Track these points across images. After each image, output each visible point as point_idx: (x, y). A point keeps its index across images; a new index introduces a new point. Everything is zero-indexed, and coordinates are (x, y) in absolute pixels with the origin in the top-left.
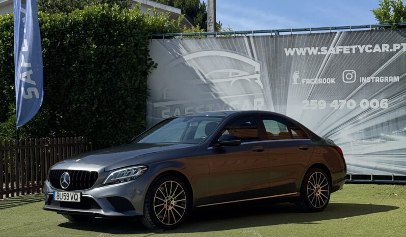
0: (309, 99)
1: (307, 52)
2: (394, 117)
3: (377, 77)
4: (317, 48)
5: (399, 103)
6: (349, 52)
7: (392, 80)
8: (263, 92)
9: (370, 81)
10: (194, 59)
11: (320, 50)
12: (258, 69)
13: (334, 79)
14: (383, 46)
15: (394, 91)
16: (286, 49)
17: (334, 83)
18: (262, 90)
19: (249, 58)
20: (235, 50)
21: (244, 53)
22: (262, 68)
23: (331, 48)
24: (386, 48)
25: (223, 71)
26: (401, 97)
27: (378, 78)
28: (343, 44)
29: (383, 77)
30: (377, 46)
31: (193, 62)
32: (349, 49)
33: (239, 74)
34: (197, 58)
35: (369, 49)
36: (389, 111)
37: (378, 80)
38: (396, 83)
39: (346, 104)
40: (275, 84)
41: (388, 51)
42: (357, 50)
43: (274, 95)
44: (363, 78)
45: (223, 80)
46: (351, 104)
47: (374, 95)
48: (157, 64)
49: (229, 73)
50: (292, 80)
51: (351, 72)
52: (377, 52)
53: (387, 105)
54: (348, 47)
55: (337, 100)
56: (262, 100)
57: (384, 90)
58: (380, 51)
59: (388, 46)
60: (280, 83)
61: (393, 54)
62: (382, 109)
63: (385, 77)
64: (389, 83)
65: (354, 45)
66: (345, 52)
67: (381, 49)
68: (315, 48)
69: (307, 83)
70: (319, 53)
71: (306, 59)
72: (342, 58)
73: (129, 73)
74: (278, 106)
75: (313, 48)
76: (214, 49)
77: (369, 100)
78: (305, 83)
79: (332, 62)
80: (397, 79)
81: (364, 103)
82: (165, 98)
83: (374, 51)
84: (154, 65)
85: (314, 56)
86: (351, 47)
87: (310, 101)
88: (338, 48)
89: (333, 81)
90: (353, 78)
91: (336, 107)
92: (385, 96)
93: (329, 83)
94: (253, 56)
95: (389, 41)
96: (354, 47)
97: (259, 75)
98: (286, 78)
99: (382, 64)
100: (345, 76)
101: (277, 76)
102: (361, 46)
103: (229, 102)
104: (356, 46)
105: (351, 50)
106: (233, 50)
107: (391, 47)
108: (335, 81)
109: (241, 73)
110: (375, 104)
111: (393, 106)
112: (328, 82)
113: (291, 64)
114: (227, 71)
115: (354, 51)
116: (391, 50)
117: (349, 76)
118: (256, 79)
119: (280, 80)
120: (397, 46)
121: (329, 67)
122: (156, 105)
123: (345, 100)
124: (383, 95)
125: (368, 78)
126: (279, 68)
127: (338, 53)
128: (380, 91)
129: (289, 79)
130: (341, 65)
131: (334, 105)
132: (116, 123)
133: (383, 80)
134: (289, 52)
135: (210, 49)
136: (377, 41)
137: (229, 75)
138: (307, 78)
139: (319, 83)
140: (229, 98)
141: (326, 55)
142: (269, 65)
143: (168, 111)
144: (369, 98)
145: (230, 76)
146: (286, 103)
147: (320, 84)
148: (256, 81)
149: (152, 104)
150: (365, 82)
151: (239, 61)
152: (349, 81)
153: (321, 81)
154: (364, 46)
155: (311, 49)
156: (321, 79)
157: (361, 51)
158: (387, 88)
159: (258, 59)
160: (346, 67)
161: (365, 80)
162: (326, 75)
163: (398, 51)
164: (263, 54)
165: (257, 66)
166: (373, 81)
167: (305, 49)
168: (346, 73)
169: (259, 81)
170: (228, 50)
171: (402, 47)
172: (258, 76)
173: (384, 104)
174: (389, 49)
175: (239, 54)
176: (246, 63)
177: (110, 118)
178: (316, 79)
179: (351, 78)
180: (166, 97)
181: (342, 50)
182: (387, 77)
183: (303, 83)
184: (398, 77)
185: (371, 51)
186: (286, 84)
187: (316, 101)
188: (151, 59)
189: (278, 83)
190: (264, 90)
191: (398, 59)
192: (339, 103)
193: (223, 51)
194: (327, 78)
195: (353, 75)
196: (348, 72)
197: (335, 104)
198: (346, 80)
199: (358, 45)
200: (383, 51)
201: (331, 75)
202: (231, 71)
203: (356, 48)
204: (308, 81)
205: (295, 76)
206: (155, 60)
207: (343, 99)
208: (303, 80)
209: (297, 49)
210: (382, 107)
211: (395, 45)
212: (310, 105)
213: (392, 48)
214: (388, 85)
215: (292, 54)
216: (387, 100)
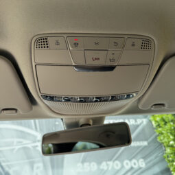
0: (83, 162)
7: (142, 144)
12: (39, 138)
19: (32, 129)
24: (132, 122)
33: (22, 142)
36: (147, 169)
38: (145, 147)
41: (134, 124)
46: (117, 165)
53: (144, 164)
55: (105, 162)
56: (41, 165)
59: (134, 121)
61: (138, 126)
62: (140, 168)
64: (141, 146)
77: (130, 160)
80: (145, 143)
81: (127, 163)
87: (83, 164)
91: (105, 168)
94: (36, 128)
107: (136, 121)
109: (25, 141)
110: (135, 164)
111: (149, 165)
114: (12, 140)
116: (136, 123)
118: (37, 146)
123: (112, 162)
124: (139, 156)
137: (13, 144)
140: (10, 164)
145: (15, 144)
146: (62, 167)
159: (40, 130)
163: (141, 124)
171: (142, 122)
172: (39, 144)
173: (142, 163)
175: (24, 127)
182: (139, 142)
191: (143, 130)
192: (107, 165)
197: (104, 166)
202: (16, 140)
207: (110, 160)
210: (141, 166)
211: (138, 120)
212: (83, 168)
214: (141, 148)
216: (143, 160)
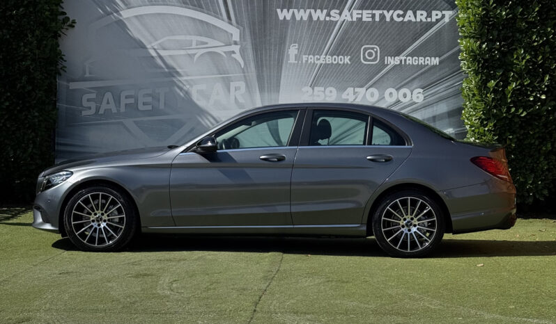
0: (313, 86)
1: (310, 16)
2: (431, 116)
3: (408, 58)
4: (325, 11)
5: (437, 96)
6: (370, 19)
7: (429, 62)
8: (244, 73)
9: (399, 62)
10: (136, 17)
11: (328, 15)
12: (236, 37)
13: (349, 57)
14: (419, 12)
15: (432, 78)
16: (279, 11)
17: (349, 63)
18: (243, 69)
19: (223, 20)
20: (200, 6)
21: (215, 12)
22: (242, 36)
23: (346, 11)
24: (421, 16)
25: (182, 38)
26: (441, 87)
27: (410, 58)
28: (362, 7)
29: (417, 58)
30: (410, 13)
31: (136, 22)
32: (370, 16)
33: (207, 43)
34: (140, 15)
35: (399, 16)
36: (424, 106)
37: (410, 61)
38: (434, 67)
39: (365, 94)
40: (262, 61)
41: (424, 20)
42: (382, 17)
43: (260, 78)
44: (389, 58)
45: (182, 52)
46: (372, 95)
47: (405, 82)
48: (74, 22)
49: (192, 41)
50: (288, 56)
51: (373, 49)
52: (410, 21)
53: (421, 97)
54: (370, 11)
55: (352, 89)
57: (419, 75)
58: (413, 20)
59: (425, 14)
60: (270, 61)
61: (431, 25)
62: (415, 103)
63: (420, 58)
64: (425, 66)
65: (378, 9)
66: (364, 19)
67: (415, 17)
68: (322, 12)
69: (309, 62)
70: (328, 19)
71: (309, 26)
72: (361, 27)
73: (37, 32)
74: (266, 94)
75: (319, 11)
76: (169, 3)
77: (398, 90)
78: (307, 61)
79: (346, 32)
80: (435, 61)
81: (391, 94)
82: (87, 75)
83: (406, 19)
84: (69, 23)
85: (321, 22)
86: (374, 12)
87: (313, 89)
88: (355, 12)
89: (347, 60)
90: (376, 57)
91: (351, 98)
92: (420, 84)
93: (342, 63)
94: (229, 18)
95: (426, 6)
96: (377, 13)
97: (239, 47)
98: (279, 53)
99: (416, 40)
100: (364, 54)
101: (266, 49)
102: (388, 12)
103: (191, 86)
104: (381, 12)
105: (373, 16)
106: (198, 6)
107: (429, 15)
108: (350, 60)
109: (212, 42)
110: (405, 96)
111: (429, 100)
112: (340, 62)
113: (286, 32)
114: (188, 38)
115: (377, 19)
116: (429, 20)
117: (370, 55)
118: (233, 52)
119: (270, 56)
120: (437, 15)
121: (342, 40)
122: (73, 86)
123: (364, 89)
124: (416, 83)
125: (396, 58)
126: (268, 38)
127: (355, 19)
128: (413, 77)
129: (283, 55)
130: (359, 37)
131: (348, 95)
132: (16, 112)
133: (417, 61)
134: (283, 14)
135: (161, 3)
136: (410, 5)
137: (191, 45)
138: (309, 55)
139: (327, 62)
140: (191, 80)
141: (338, 21)
142: (253, 33)
143: (93, 96)
144: (398, 87)
145: (194, 46)
146: (278, 90)
147: (329, 64)
148: (233, 55)
149: (65, 83)
150: (392, 63)
151: (207, 23)
152: (369, 61)
153: (330, 60)
154: (391, 12)
155: (315, 12)
156: (330, 57)
157: (388, 19)
158: (422, 74)
159: (237, 23)
160: (366, 40)
161: (392, 61)
162: (337, 51)
163: (438, 21)
164: (245, 15)
165: (235, 33)
166: (403, 63)
167: (308, 11)
168: (365, 50)
169: (238, 56)
170: (191, 7)
171: (443, 16)
172: (236, 48)
173: (418, 96)
174: (426, 18)
175: (208, 14)
176: (220, 28)
177: (7, 104)
178: (323, 56)
179: (373, 57)
180: (90, 74)
181: (360, 16)
182: (423, 58)
183: (304, 62)
184: (437, 59)
185: (401, 19)
186: (278, 63)
187: (322, 89)
188: (65, 13)
189: (266, 60)
190: (245, 71)
191: (439, 33)
192: (355, 93)
193: (182, 7)
194: (338, 56)
195: (376, 52)
196: (369, 48)
198: (365, 59)
199: (384, 9)
200: (418, 20)
201: (345, 51)
202: (195, 39)
203: (380, 15)
204: (312, 59)
205: (292, 51)
206: (71, 15)
207: (362, 87)
208: (304, 56)
209: (296, 11)
210: (415, 100)
211: (434, 13)
212: (313, 95)
213: (431, 17)
214: (423, 70)
215: (288, 18)
216: (421, 91)
